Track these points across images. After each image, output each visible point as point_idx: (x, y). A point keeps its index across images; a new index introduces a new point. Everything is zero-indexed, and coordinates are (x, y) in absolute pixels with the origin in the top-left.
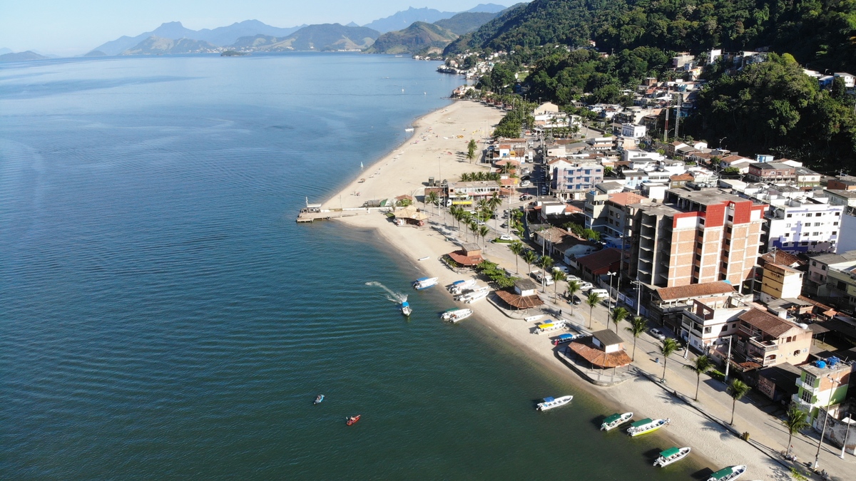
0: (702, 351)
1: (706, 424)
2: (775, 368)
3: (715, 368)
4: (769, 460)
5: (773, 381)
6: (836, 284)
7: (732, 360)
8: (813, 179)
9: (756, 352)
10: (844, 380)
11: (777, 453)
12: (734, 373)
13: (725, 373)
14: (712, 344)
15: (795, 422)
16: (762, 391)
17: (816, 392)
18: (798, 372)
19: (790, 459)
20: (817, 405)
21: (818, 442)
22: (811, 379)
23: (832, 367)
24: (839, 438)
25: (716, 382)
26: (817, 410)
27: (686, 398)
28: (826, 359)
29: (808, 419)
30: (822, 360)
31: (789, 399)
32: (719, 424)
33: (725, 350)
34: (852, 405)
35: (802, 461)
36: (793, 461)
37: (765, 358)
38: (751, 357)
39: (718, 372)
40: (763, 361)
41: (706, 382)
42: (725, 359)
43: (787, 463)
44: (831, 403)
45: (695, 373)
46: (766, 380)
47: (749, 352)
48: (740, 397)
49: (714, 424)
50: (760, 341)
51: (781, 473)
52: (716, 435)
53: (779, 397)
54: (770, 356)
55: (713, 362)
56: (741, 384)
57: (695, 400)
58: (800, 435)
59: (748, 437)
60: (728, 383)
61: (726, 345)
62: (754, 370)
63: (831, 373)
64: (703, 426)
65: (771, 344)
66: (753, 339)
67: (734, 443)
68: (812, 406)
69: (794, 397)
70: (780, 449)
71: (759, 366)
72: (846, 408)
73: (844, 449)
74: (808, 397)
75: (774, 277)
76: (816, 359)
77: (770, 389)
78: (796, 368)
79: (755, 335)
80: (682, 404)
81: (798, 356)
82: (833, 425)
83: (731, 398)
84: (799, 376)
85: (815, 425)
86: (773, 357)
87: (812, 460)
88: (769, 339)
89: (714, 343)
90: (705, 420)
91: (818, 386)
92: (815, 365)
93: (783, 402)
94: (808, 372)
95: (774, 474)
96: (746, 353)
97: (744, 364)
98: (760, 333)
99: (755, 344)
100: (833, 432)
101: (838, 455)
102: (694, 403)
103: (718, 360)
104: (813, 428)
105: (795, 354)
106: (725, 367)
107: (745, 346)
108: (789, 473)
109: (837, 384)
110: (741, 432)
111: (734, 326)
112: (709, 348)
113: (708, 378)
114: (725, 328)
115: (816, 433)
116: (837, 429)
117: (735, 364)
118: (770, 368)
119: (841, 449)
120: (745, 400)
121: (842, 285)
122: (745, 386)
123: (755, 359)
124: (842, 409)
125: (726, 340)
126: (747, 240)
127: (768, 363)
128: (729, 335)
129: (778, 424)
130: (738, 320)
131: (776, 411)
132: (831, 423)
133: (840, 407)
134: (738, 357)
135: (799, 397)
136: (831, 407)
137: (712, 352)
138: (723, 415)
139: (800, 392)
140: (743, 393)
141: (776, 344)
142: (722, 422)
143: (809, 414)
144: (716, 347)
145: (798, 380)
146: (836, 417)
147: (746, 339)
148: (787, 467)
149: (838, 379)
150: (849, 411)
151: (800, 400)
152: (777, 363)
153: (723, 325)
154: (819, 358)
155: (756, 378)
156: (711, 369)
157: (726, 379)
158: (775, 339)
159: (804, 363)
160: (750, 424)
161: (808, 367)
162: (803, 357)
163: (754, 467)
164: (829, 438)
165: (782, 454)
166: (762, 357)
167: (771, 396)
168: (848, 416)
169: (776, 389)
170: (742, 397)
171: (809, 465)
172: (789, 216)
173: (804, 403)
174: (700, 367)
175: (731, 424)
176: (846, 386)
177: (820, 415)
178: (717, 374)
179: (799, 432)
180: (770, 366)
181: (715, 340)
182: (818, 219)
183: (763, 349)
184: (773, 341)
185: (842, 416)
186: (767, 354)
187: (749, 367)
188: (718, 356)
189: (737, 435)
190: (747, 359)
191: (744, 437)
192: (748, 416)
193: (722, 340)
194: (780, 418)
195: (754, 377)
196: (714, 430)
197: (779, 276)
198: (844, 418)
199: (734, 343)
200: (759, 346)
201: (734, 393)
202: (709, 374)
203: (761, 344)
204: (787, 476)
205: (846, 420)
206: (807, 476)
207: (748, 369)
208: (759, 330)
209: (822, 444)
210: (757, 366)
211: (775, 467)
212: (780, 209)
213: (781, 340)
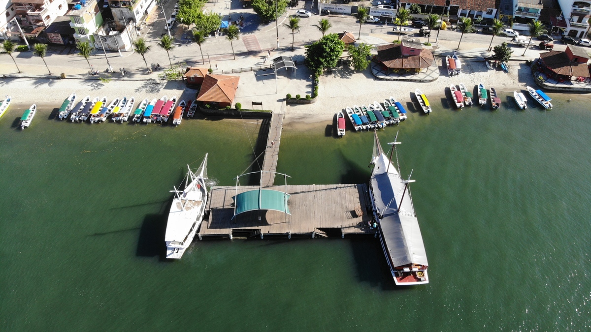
0: (3, 38)
1: (35, 83)
2: (54, 24)
3: (18, 44)
4: (84, 81)
5: (58, 33)
7: (25, 33)
9: (36, 20)
10: (96, 10)
11: (86, 74)
12: (32, 41)
13: (26, 44)
14: (6, 30)
15: (85, 50)
16: (55, 42)
17: (85, 25)
18: (68, 19)
19: (95, 74)
20: (90, 33)
21: (104, 54)
22: (78, 19)
23: (85, 5)
24: (113, 46)
25: (24, 54)
26: (92, 37)
27: (13, 75)
28: (79, 2)
29: (90, 44)
30: (77, 4)
31: (73, 39)
32: (43, 78)
33: (17, 30)
34: (109, 23)
35: (102, 71)
36: (97, 74)
37: (44, 21)
38: (35, 25)
39: (22, 46)
40: (44, 24)
41: (18, 57)
42: (21, 35)
43: (95, 77)
44: (97, 28)
45: (7, 55)
46: (53, 34)
47: (32, 22)
48: (45, 54)
49: (40, 80)
50: (34, 11)
51: (97, 84)
52: (45, 86)
53: (66, 41)
54: (46, 18)
55: (14, 41)
56: (40, 46)
57: (19, 73)
58: (92, 57)
59: (65, 76)
60: (32, 49)
61: (15, 25)
62: (42, 32)
63: (87, 10)
64: (35, 86)
65: (41, 9)
66: (29, 12)
67: (58, 84)
68: (88, 35)
69: (75, 35)
70: (86, 71)
71: (44, 28)
72: (107, 26)
73: (119, 51)
74: (82, 31)
76: (73, 5)
77: (58, 38)
78: (65, 17)
79: (29, 8)
80: (13, 80)
81: (62, 8)
82: (106, 40)
83: (39, 58)
84: (70, 21)
85: (97, 46)
86: (48, 17)
87: (107, 67)
88: (38, 7)
89: (7, 28)
90: (33, 81)
91: (84, 22)
92: (74, 9)
93: (71, 42)
94: (74, 16)
95: (92, 88)
96: (30, 23)
97: (34, 32)
98: (31, 6)
99: (32, 14)
100: (108, 44)
101: (119, 56)
102: (20, 75)
103: (16, 38)
104: (96, 49)
105: (59, 8)
106: (24, 40)
107: (28, 19)
108: (100, 82)
109: (94, 14)
110: (59, 75)
111: (12, 9)
112: (6, 33)
113: (18, 53)
114: (8, 14)
115: (100, 50)
116: (109, 41)
117: (29, 35)
118: (51, 25)
119: (118, 52)
120: (49, 54)
122: (43, 45)
123: (38, 24)
124: (105, 28)
125: (13, 22)
127: (48, 23)
128: (13, 17)
129: (76, 57)
130: (13, 4)
131: (70, 50)
132: (104, 40)
133: (103, 27)
134: (28, 29)
135: (77, 34)
136: (99, 30)
137: (9, 35)
138: (42, 72)
139: (76, 30)
140: (45, 51)
141: (45, 8)
142: (44, 76)
143: (90, 41)
144: (10, 30)
145: (71, 24)
146: (105, 34)
147: (25, 14)
148: (97, 80)
149: (93, 11)
150: (110, 27)
151: (79, 35)
152: (53, 20)
153: (5, 13)
154: (75, 3)
155: (46, 36)
156: (16, 46)
157: (29, 47)
158: (42, 4)
159: (68, 11)
160: (61, 67)
161: (72, 13)
162: (65, 8)
163: (79, 91)
164: (108, 49)
165: (89, 73)
166: (42, 21)
167: (62, 43)
168: (111, 30)
169: (62, 37)
170: (46, 53)
171: (107, 71)
173: (82, 36)
174: (8, 49)
175: (50, 74)
176: (99, 13)
177: (95, 39)
178: (22, 48)
179: (90, 55)
181: (6, 26)
183: (39, 16)
184: (42, 7)
185: (107, 32)
186: (43, 17)
187: (38, 32)
188: (15, 35)
189: (58, 78)
190: (34, 27)
191: (62, 77)
192: (57, 63)
193: (11, 23)
194: (75, 53)
195: (43, 37)
196: (43, 84)
198: (109, 33)
199: (20, 21)
200: (35, 14)
201: (40, 53)
202: (17, 50)
203: (36, 13)
204: (100, 84)
205: (111, 33)
206: (110, 77)
208: (29, 4)
209: (107, 54)
210: (42, 29)
211: (90, 84)
213: (46, 3)
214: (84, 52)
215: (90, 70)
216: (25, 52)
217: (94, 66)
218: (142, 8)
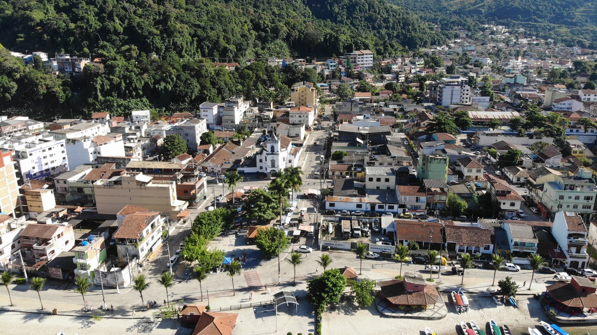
0: (3, 269)
1: (25, 318)
2: (57, 259)
3: (17, 277)
4: (76, 318)
5: (59, 268)
6: (77, 190)
7: (26, 266)
8: (39, 126)
9: (40, 254)
10: (102, 247)
11: (79, 311)
12: (31, 275)
13: (24, 277)
14: (8, 262)
15: (83, 286)
16: (54, 277)
17: (88, 261)
18: (72, 254)
19: (88, 311)
20: (92, 269)
21: (101, 291)
22: (82, 255)
23: (92, 242)
24: (112, 283)
25: (21, 287)
26: (92, 273)
27: (5, 308)
28: (86, 239)
29: (90, 280)
30: (84, 240)
31: (73, 275)
32: (35, 313)
33: (19, 262)
34: (112, 259)
35: (96, 308)
36: (91, 311)
37: (48, 255)
38: (38, 259)
39: (20, 279)
40: (47, 258)
41: (14, 289)
42: (21, 267)
43: (88, 314)
44: (100, 264)
45: (4, 287)
46: (54, 269)
47: (36, 256)
48: (41, 288)
49: (30, 315)
50: (40, 245)
51: (87, 322)
52: (35, 321)
53: (66, 276)
54: (51, 252)
55: (13, 273)
56: (39, 280)
57: (12, 306)
58: (88, 293)
59: (57, 311)
60: (29, 283)
61: (18, 257)
62: (44, 266)
63: (93, 246)
64: (24, 321)
65: (47, 244)
66: (35, 246)
67: (49, 320)
68: (89, 271)
69: (75, 271)
70: (79, 308)
71: (46, 262)
72: (110, 263)
73: (118, 287)
74: (84, 267)
75: (34, 199)
76: (80, 241)
77: (58, 273)
78: (70, 252)
79: (36, 242)
80: (4, 313)
81: (68, 244)
82: (106, 276)
83: (35, 292)
84: (74, 257)
85: (95, 282)
86: (53, 252)
87: (102, 303)
88: (46, 242)
89: (10, 260)
90: (24, 316)
91: (87, 258)
92: (81, 245)
93: (70, 278)
94: (79, 252)
95: (82, 326)
96: (34, 257)
97: (35, 265)
98: (38, 240)
99: (37, 248)
100: (107, 280)
101: (116, 293)
102: (11, 308)
103: (17, 270)
104: (95, 285)
105: (66, 244)
106: (23, 273)
107: (32, 253)
108: (91, 320)
109: (99, 251)
110: (51, 311)
111: (19, 242)
112: (7, 265)
113: (15, 286)
114: (13, 247)
115: (98, 287)
116: (109, 278)
117: (29, 268)
118: (54, 260)
119: (116, 288)
120: (45, 289)
121: (80, 190)
122: (42, 279)
123: (41, 258)
124: (107, 265)
125: (17, 254)
126: (7, 179)
127: (51, 257)
128: (18, 250)
129: (73, 293)
130: (21, 237)
131: (68, 286)
132: (104, 276)
133: (106, 263)
134: (30, 263)
135: (79, 270)
136: (101, 266)
137: (10, 267)
138: (34, 306)
139: (78, 266)
140: (42, 285)
141: (52, 243)
142: (36, 311)
143: (89, 277)
144: (12, 262)
145: (74, 260)
146: (106, 271)
147: (30, 248)
148: (89, 317)
149: (99, 247)
150: (112, 264)
151: (80, 271)
152: (57, 254)
153: (11, 245)
154: (82, 240)
155: (47, 271)
156: (14, 279)
157: (27, 281)
158: (50, 239)
159: (74, 247)
160: (55, 302)
161: (77, 249)
162: (72, 243)
163: (68, 328)
164: (107, 285)
165: (82, 310)
166: (46, 255)
167: (61, 278)
168: (113, 267)
169: (62, 272)
170: (43, 287)
171: (101, 308)
172: (31, 155)
173: (83, 272)
174: (6, 281)
175: (42, 309)
176: (105, 250)
177: (96, 275)
178: (19, 281)
179: (87, 291)
180: (53, 258)
181: (9, 257)
182: (51, 152)
183: (44, 250)
184: (49, 241)
185: (109, 269)
186: (48, 252)
187: (39, 265)
188: (16, 268)
189: (49, 314)
190: (36, 261)
191: (54, 313)
192: (52, 298)
193: (14, 256)
194: (72, 289)
195: (44, 271)
196: (33, 319)
197: (37, 197)
198: (110, 269)
199: (24, 254)
200: (40, 249)
201: (36, 288)
202: (14, 282)
203: (42, 247)
204: (91, 322)
205: (112, 270)
206: (103, 315)
207: (39, 267)
208: (37, 238)
209: (104, 291)
210: (44, 263)
211: (81, 321)
212: (23, 152)
213: (53, 238)
214: (81, 288)
215: (84, 306)
216: (22, 286)
217: (89, 303)
218: (147, 245)
